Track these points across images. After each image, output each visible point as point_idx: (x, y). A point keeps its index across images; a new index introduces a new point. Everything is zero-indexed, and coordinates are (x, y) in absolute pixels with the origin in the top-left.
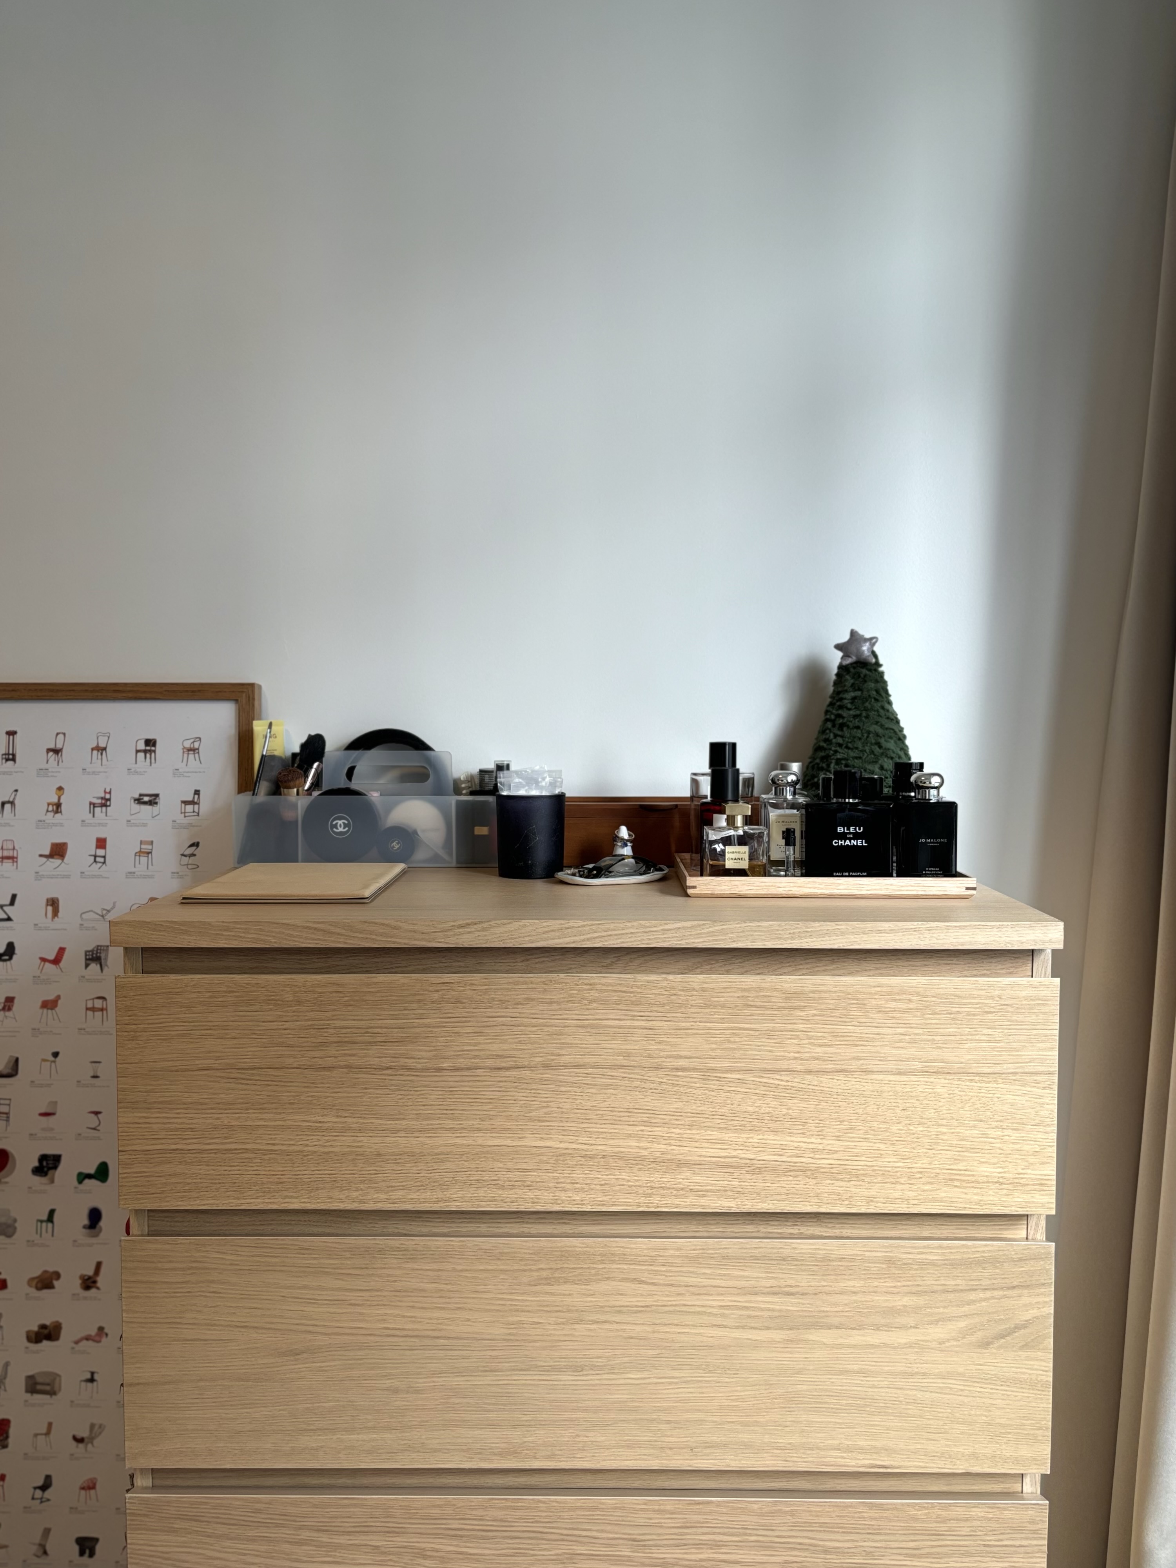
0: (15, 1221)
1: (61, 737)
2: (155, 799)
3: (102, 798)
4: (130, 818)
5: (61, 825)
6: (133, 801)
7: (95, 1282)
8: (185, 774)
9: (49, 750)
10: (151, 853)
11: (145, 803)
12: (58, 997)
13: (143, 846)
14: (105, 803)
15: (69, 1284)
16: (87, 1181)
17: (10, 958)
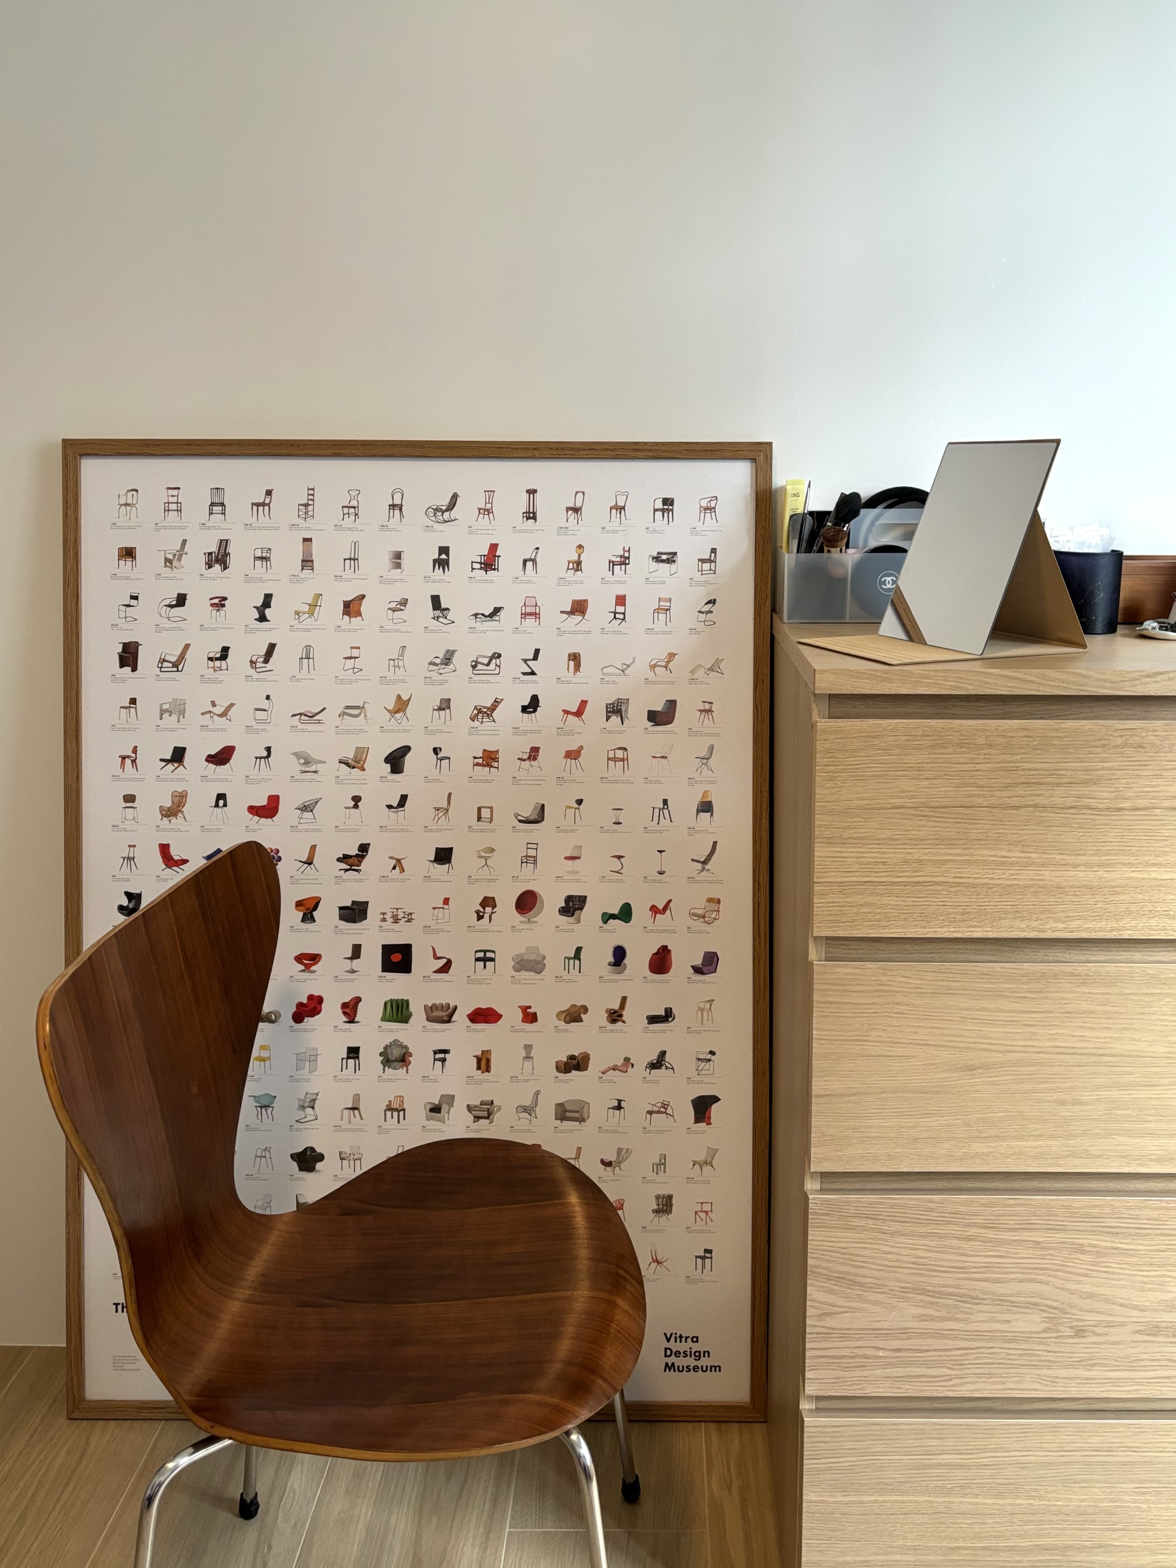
0: (544, 958)
1: (580, 495)
2: (673, 557)
3: (621, 556)
4: (649, 576)
5: (582, 582)
6: (651, 559)
7: (621, 1016)
8: (702, 533)
9: (568, 509)
10: (669, 609)
11: (663, 561)
12: (581, 747)
13: (661, 604)
14: (624, 561)
15: (596, 1017)
16: (611, 921)
17: (535, 711)
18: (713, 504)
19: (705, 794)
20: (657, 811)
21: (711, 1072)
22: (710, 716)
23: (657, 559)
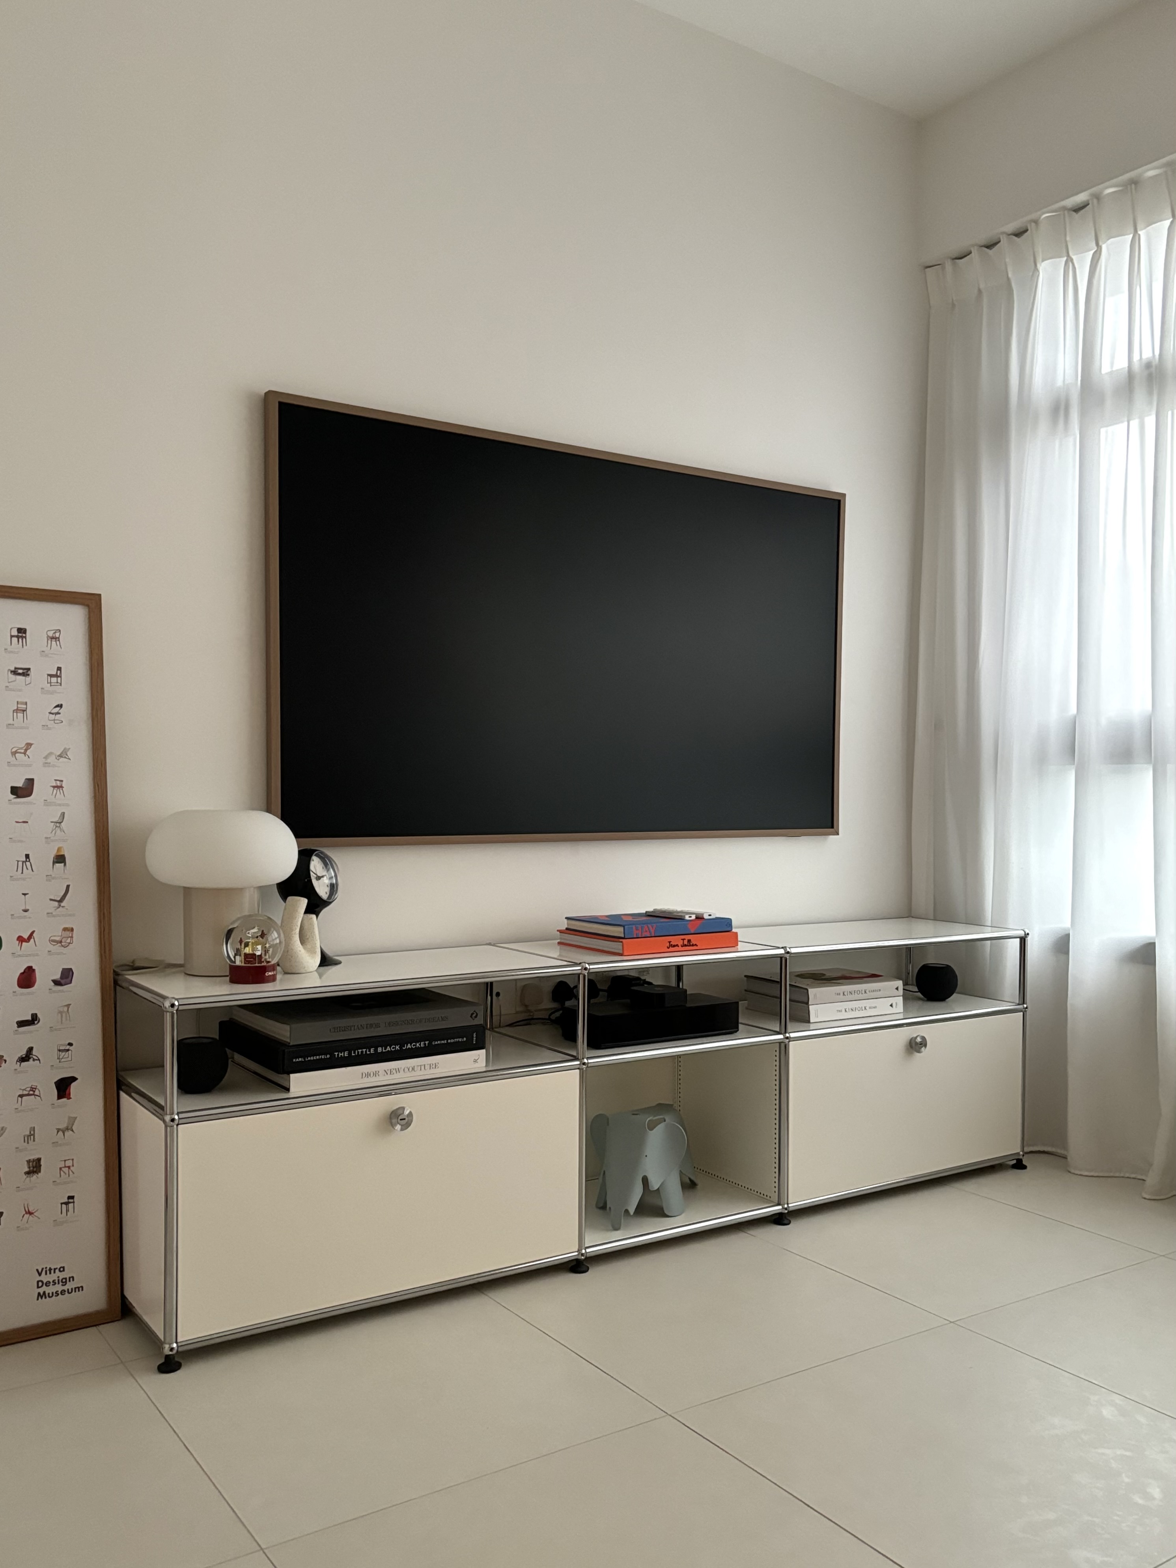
18: (57, 635)
19: (59, 849)
20: (20, 863)
21: (70, 1059)
22: (61, 791)
23: (15, 672)
